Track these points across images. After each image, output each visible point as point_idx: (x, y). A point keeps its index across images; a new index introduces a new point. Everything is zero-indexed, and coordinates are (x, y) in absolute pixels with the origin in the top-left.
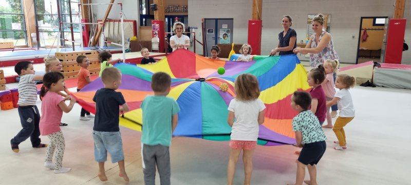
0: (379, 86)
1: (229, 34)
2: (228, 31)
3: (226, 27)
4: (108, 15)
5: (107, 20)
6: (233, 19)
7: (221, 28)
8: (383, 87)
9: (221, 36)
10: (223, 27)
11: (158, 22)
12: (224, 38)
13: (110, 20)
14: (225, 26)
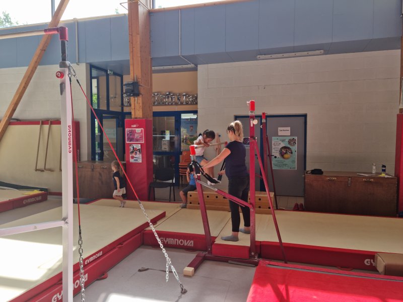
1: (295, 148)
3: (288, 133)
4: (14, 110)
5: (12, 121)
6: (305, 116)
7: (276, 135)
9: (275, 152)
10: (280, 133)
11: (139, 123)
12: (282, 155)
13: (19, 122)
14: (285, 131)
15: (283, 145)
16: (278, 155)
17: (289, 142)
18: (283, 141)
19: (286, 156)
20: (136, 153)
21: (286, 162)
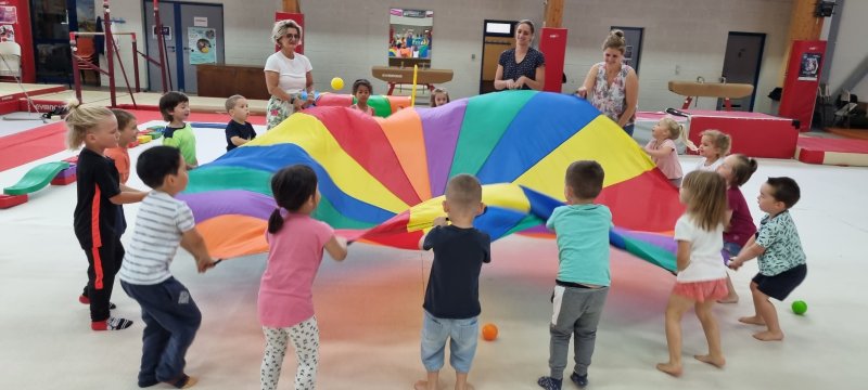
1: (213, 41)
2: (210, 34)
3: (206, 25)
6: (221, 5)
7: (192, 25)
9: (192, 45)
10: (196, 24)
12: (200, 48)
14: (201, 22)
15: (200, 37)
16: (195, 48)
17: (208, 34)
18: (200, 32)
19: (204, 49)
20: (9, 36)
21: (204, 56)
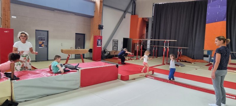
0: (20, 102)
8: (26, 101)
